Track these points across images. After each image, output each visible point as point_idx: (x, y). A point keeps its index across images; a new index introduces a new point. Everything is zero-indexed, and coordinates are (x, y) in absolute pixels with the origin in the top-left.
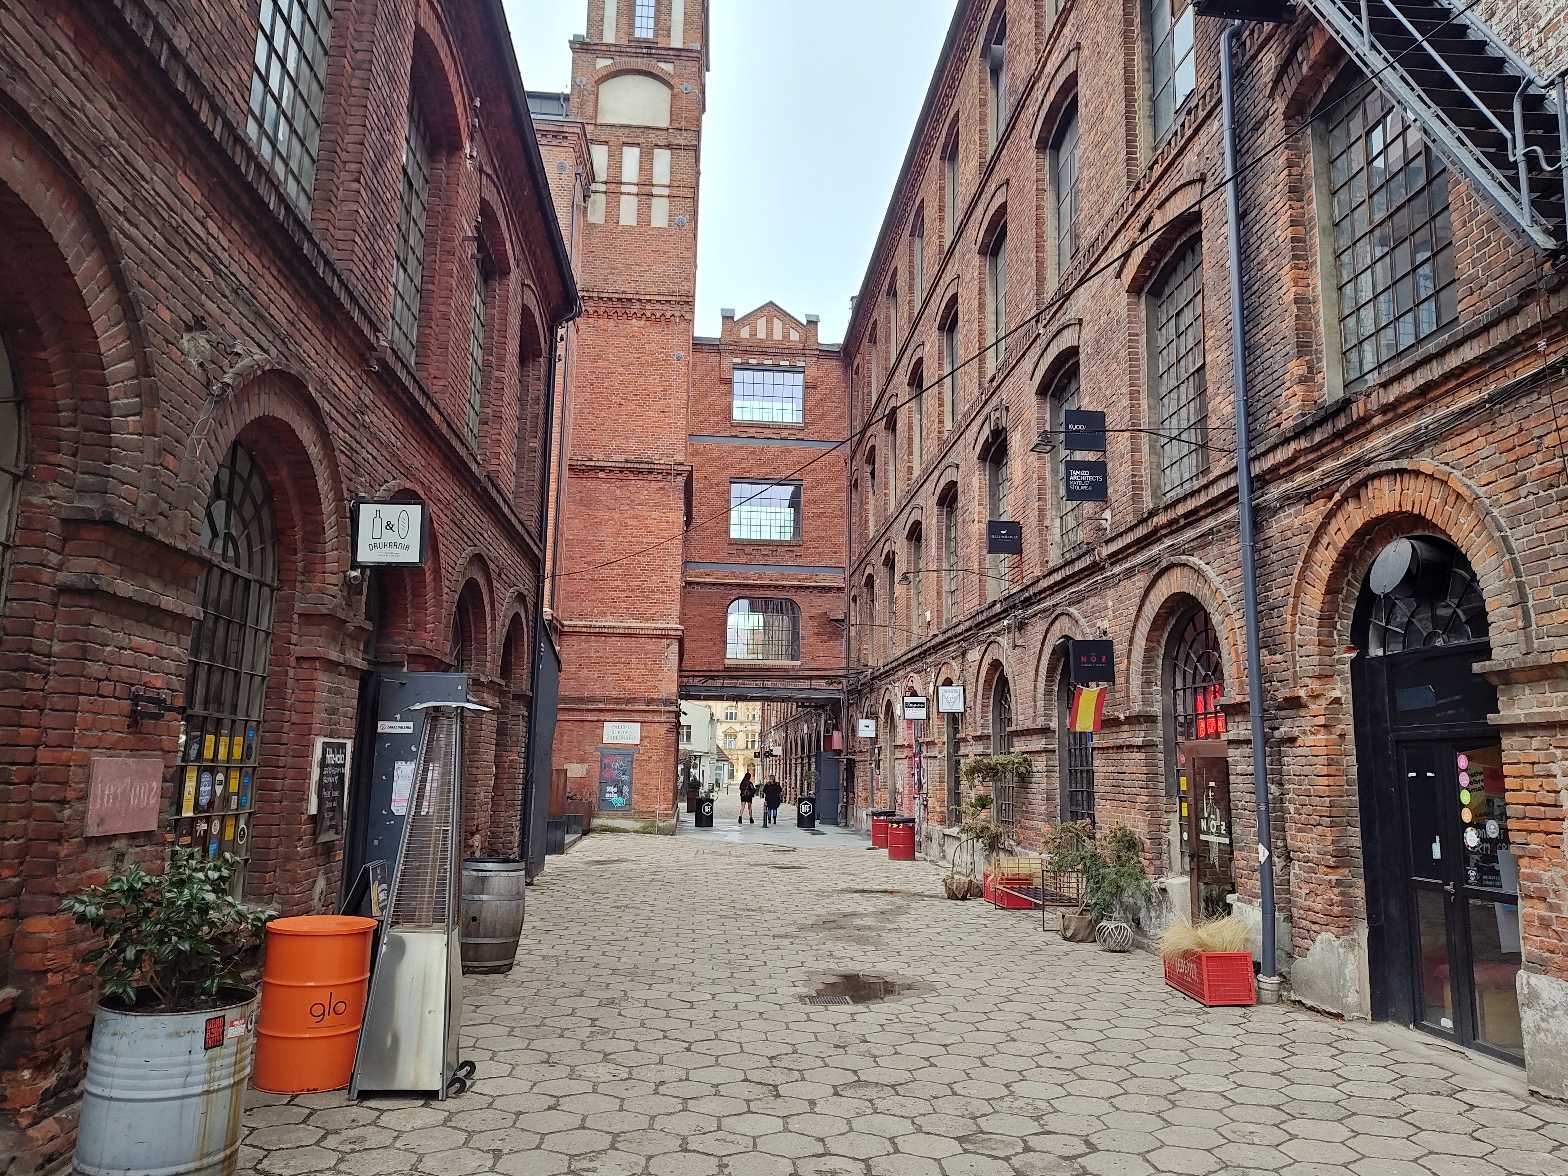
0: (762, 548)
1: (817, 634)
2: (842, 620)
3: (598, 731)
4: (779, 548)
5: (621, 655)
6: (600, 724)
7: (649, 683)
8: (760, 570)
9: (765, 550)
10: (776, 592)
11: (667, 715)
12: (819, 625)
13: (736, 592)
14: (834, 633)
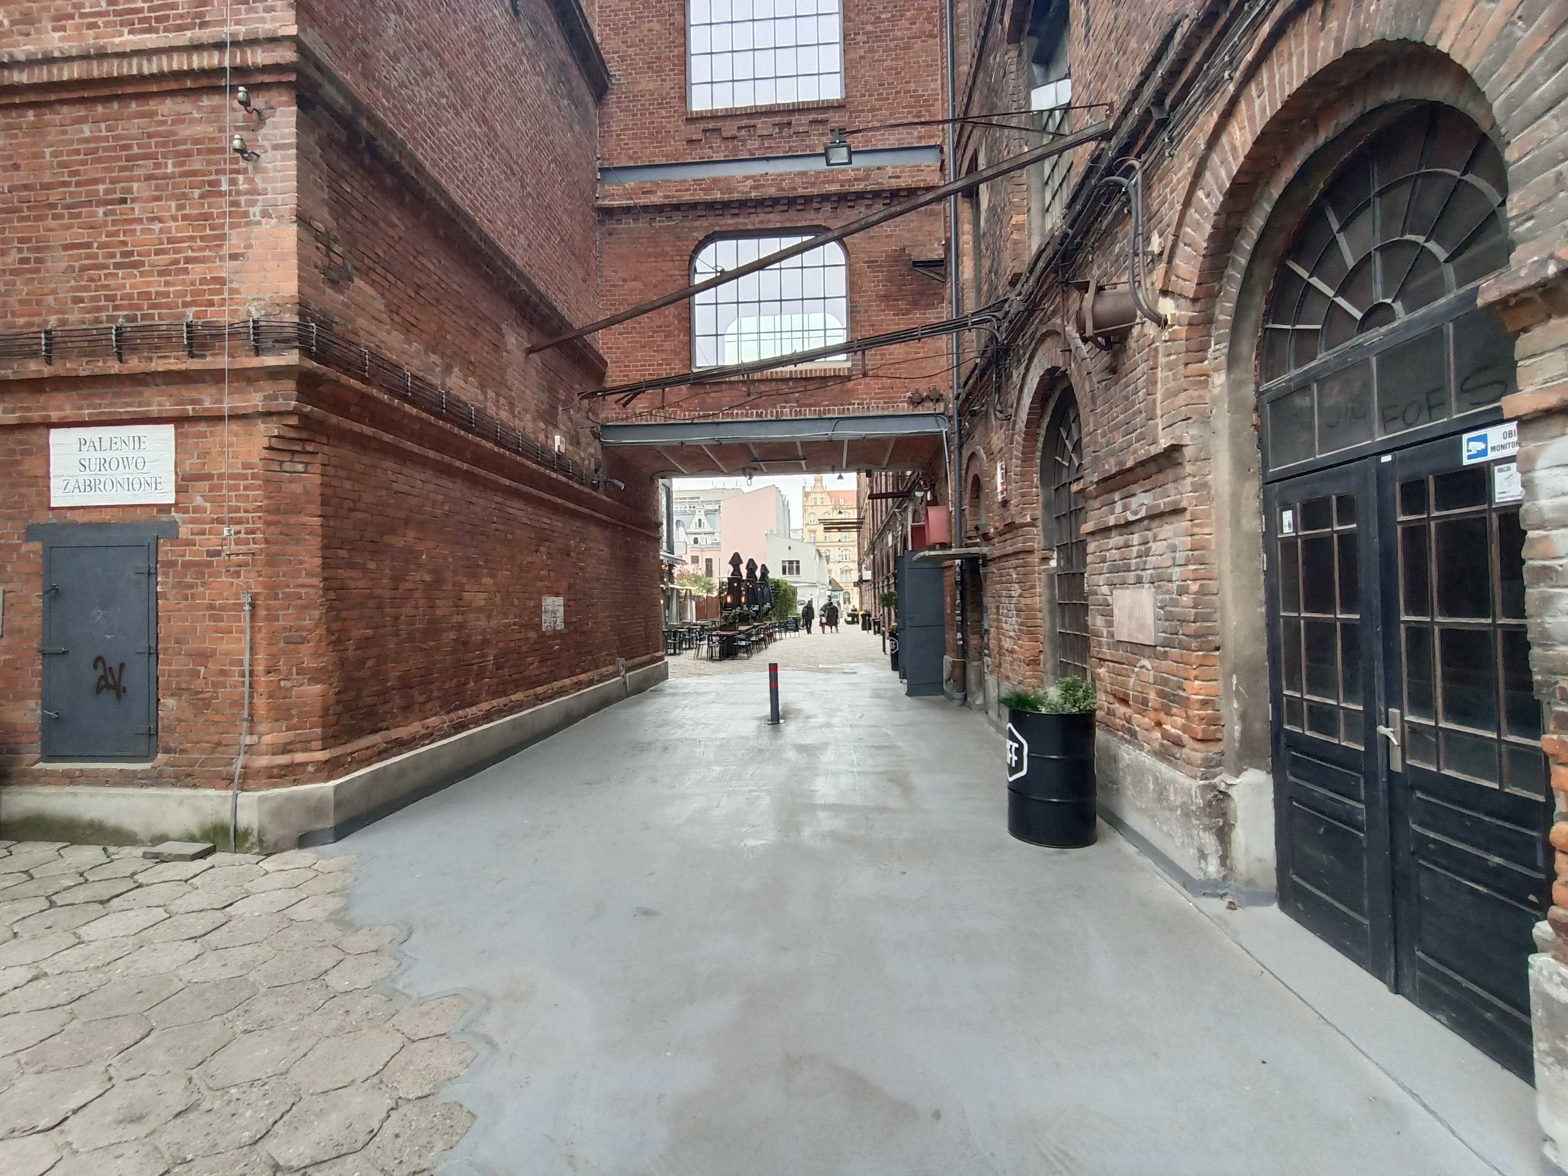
0: (759, 122)
1: (885, 298)
2: (940, 263)
3: (29, 465)
4: (795, 118)
5: (92, 171)
6: (33, 437)
7: (197, 271)
8: (757, 169)
9: (763, 126)
10: (792, 214)
11: (269, 388)
12: (890, 280)
13: (706, 224)
14: (922, 294)
